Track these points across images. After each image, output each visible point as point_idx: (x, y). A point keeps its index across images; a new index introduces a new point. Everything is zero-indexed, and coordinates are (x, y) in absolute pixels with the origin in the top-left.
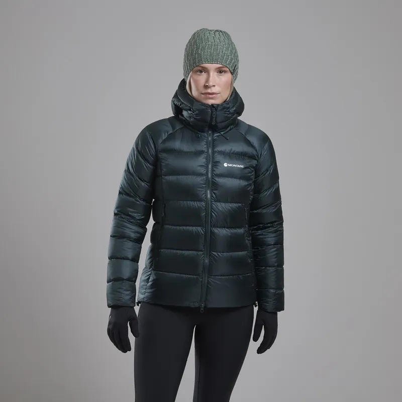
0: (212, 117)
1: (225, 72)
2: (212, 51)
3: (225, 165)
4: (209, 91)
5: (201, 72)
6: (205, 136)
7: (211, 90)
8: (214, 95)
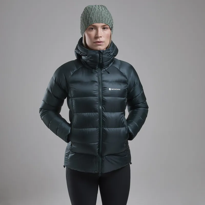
0: (100, 59)
1: (107, 28)
2: (99, 16)
3: (110, 89)
4: (98, 40)
5: (92, 29)
6: (96, 72)
7: (99, 40)
8: (101, 43)
